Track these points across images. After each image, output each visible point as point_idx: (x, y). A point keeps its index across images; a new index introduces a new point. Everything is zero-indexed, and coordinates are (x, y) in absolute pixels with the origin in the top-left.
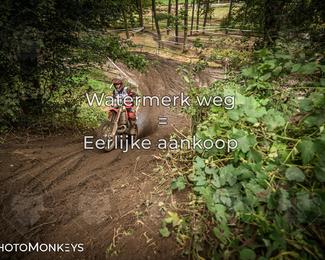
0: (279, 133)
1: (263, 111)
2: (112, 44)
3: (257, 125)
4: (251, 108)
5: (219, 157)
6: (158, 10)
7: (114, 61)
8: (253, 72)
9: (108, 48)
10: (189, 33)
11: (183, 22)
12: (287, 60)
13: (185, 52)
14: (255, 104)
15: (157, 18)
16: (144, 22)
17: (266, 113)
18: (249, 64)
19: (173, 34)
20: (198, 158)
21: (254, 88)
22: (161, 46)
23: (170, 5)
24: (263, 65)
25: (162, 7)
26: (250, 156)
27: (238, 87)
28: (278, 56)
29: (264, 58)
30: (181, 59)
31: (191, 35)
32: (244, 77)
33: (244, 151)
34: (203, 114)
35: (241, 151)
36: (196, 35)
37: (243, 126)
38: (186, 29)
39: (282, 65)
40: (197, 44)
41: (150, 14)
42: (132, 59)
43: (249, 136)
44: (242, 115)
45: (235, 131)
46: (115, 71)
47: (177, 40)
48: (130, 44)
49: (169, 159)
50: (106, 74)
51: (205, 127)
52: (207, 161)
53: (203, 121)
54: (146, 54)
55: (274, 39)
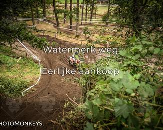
0: (151, 101)
1: (137, 84)
2: (20, 29)
3: (133, 95)
4: (128, 82)
5: (105, 122)
6: (57, 6)
7: (21, 41)
8: (127, 54)
9: (17, 32)
10: (80, 23)
11: (76, 16)
12: (150, 46)
13: (77, 36)
14: (131, 78)
15: (56, 12)
16: (47, 14)
17: (139, 85)
18: (124, 47)
19: (68, 24)
20: (88, 123)
21: (129, 66)
22: (59, 31)
23: (66, 4)
24: (134, 49)
25: (60, 5)
26: (130, 121)
27: (117, 64)
28: (144, 43)
29: (134, 44)
30: (74, 41)
31: (82, 25)
32: (121, 56)
33: (125, 117)
34: (91, 84)
35: (122, 117)
36: (84, 25)
37: (123, 95)
38: (78, 20)
39: (148, 49)
40: (86, 31)
41: (51, 9)
42: (36, 41)
43: (128, 104)
44: (122, 87)
45: (117, 100)
46: (22, 49)
47: (71, 28)
48: (35, 30)
49: (64, 123)
50: (14, 51)
51: (93, 95)
52: (95, 126)
53: (91, 89)
54: (48, 37)
55: (140, 31)
